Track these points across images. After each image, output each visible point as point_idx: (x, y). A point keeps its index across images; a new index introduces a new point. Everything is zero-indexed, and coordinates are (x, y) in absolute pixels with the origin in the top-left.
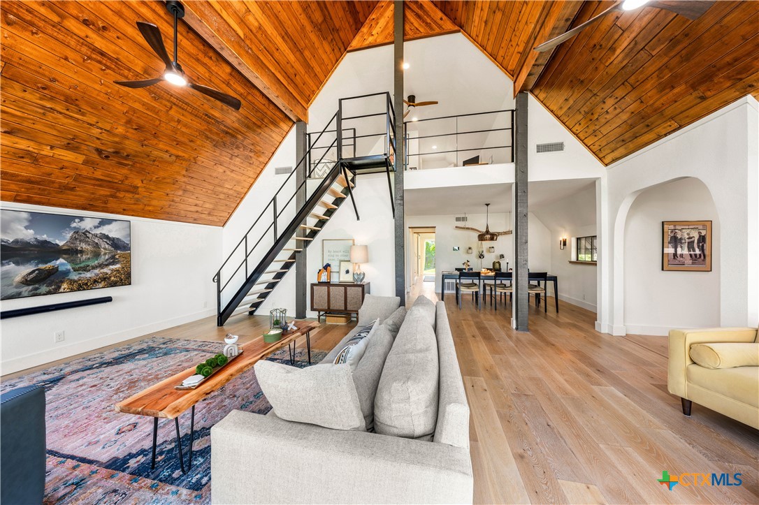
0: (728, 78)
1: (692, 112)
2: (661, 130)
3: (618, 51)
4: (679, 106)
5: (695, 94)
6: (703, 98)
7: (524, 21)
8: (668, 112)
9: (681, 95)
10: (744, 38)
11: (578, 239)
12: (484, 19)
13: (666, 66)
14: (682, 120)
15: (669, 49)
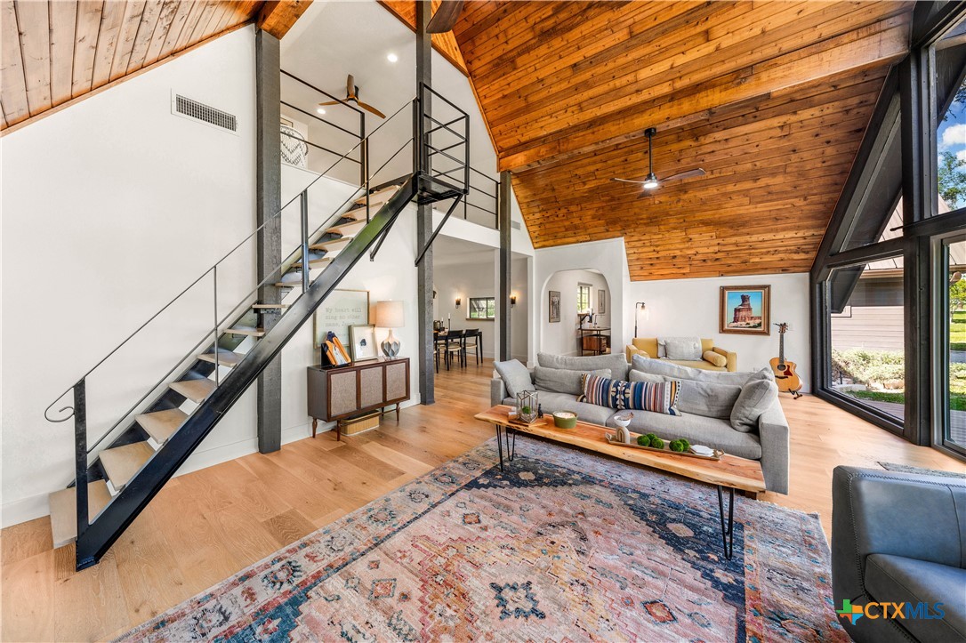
0: (621, 226)
1: (599, 235)
2: (580, 238)
3: (586, 187)
4: (596, 230)
5: (606, 227)
6: (608, 231)
7: (543, 124)
8: (589, 231)
9: (600, 225)
10: (635, 214)
11: (471, 299)
12: (506, 93)
13: (603, 207)
14: (593, 237)
15: (610, 201)
